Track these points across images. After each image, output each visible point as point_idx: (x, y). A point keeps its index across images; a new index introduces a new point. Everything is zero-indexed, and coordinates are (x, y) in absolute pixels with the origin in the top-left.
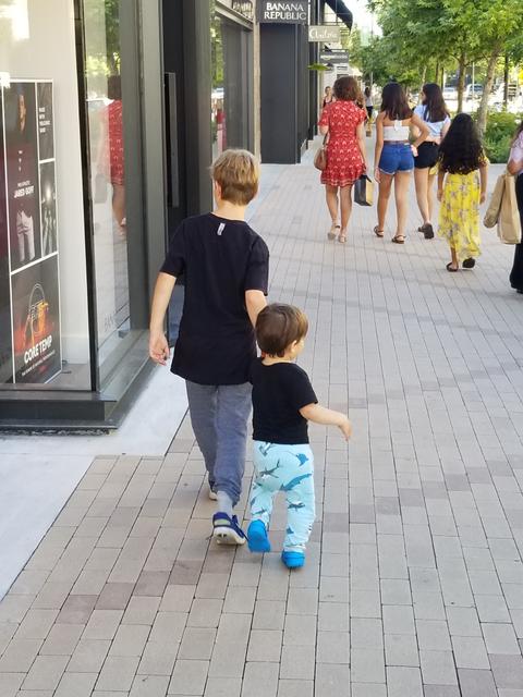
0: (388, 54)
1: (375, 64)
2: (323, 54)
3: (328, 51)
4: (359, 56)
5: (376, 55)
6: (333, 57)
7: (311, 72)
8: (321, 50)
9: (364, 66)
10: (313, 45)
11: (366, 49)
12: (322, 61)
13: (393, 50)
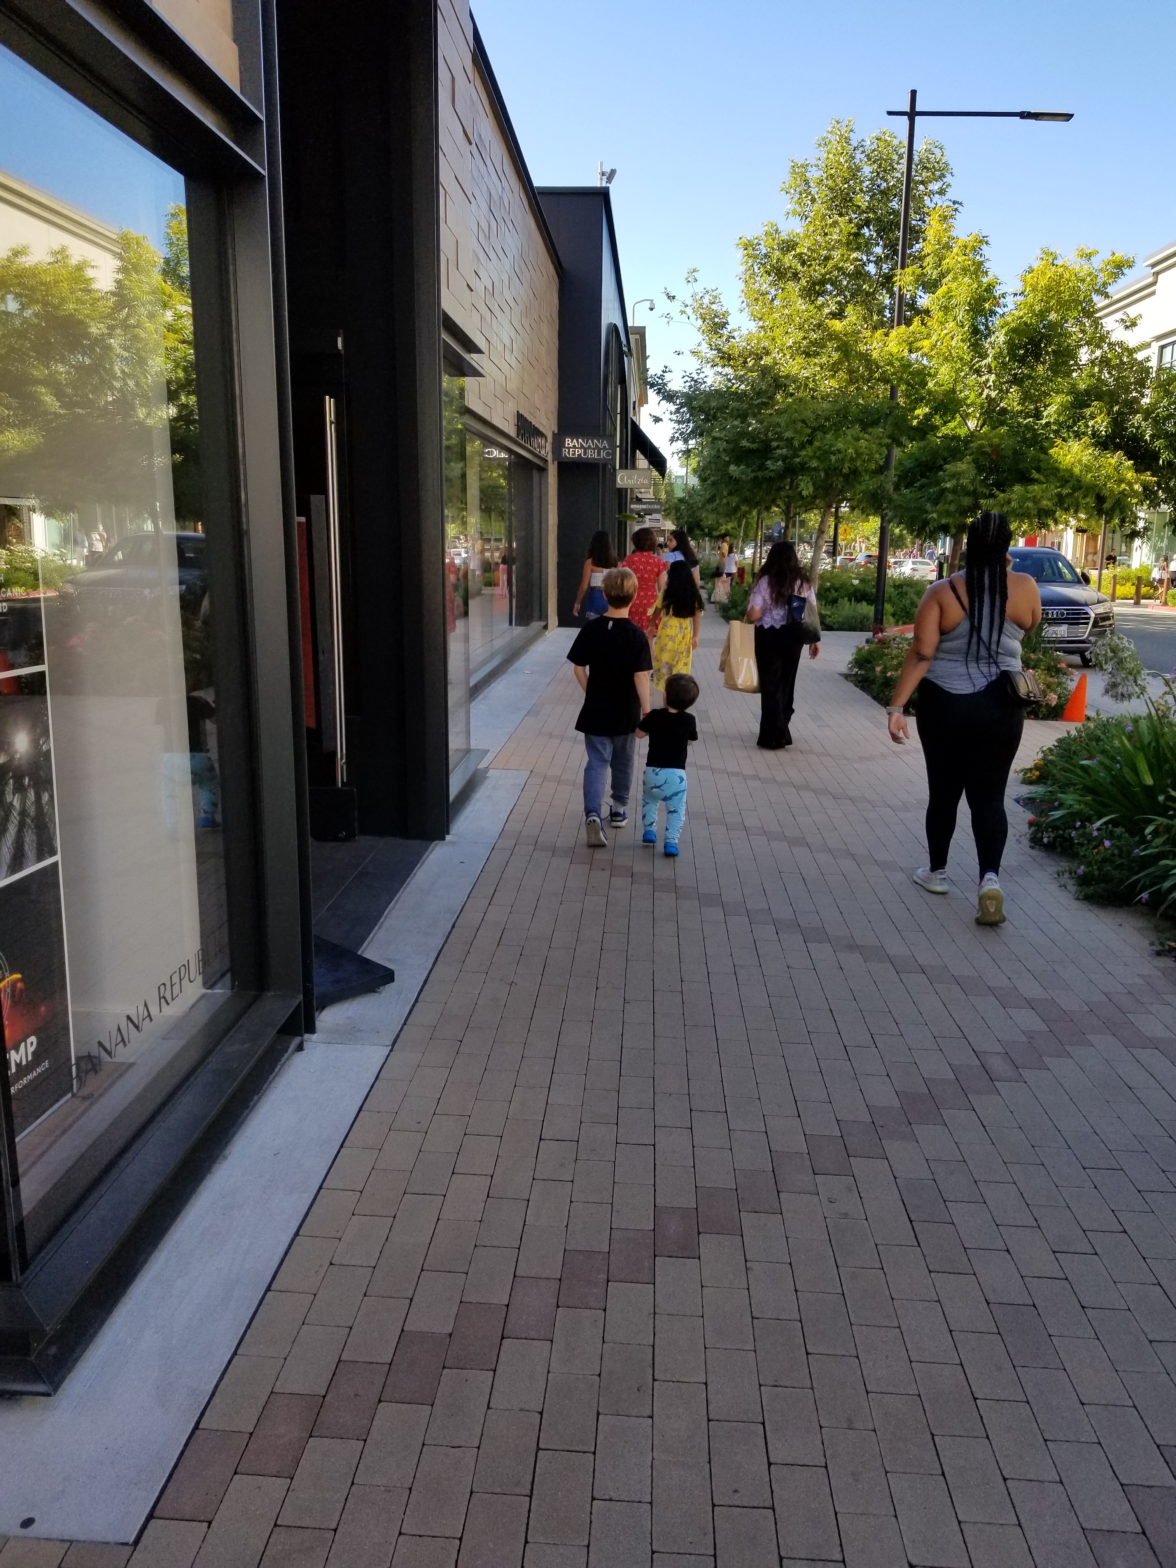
0: (704, 505)
1: (689, 516)
2: (634, 503)
3: (639, 501)
4: (673, 509)
5: (690, 507)
6: (644, 507)
7: (620, 523)
8: (632, 499)
9: (678, 519)
10: (622, 493)
11: (681, 500)
12: (632, 510)
13: (712, 499)
